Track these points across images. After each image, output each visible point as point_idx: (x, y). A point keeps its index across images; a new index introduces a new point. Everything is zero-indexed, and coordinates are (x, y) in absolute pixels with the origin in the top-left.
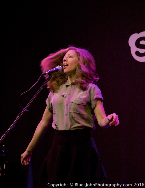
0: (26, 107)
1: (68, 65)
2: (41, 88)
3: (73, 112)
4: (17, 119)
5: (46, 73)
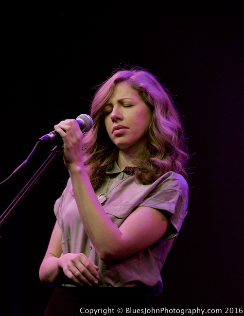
5: (50, 138)
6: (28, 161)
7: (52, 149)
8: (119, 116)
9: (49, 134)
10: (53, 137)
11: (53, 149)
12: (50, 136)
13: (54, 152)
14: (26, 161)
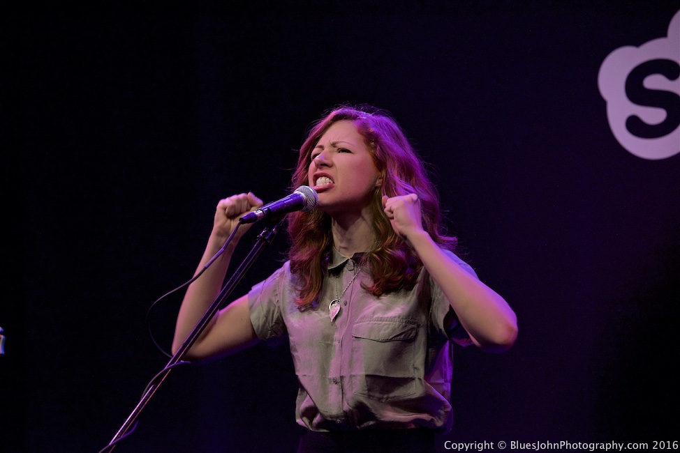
5: (256, 217)
7: (259, 234)
8: (326, 161)
10: (261, 215)
11: (261, 234)
12: (257, 214)
13: (262, 238)
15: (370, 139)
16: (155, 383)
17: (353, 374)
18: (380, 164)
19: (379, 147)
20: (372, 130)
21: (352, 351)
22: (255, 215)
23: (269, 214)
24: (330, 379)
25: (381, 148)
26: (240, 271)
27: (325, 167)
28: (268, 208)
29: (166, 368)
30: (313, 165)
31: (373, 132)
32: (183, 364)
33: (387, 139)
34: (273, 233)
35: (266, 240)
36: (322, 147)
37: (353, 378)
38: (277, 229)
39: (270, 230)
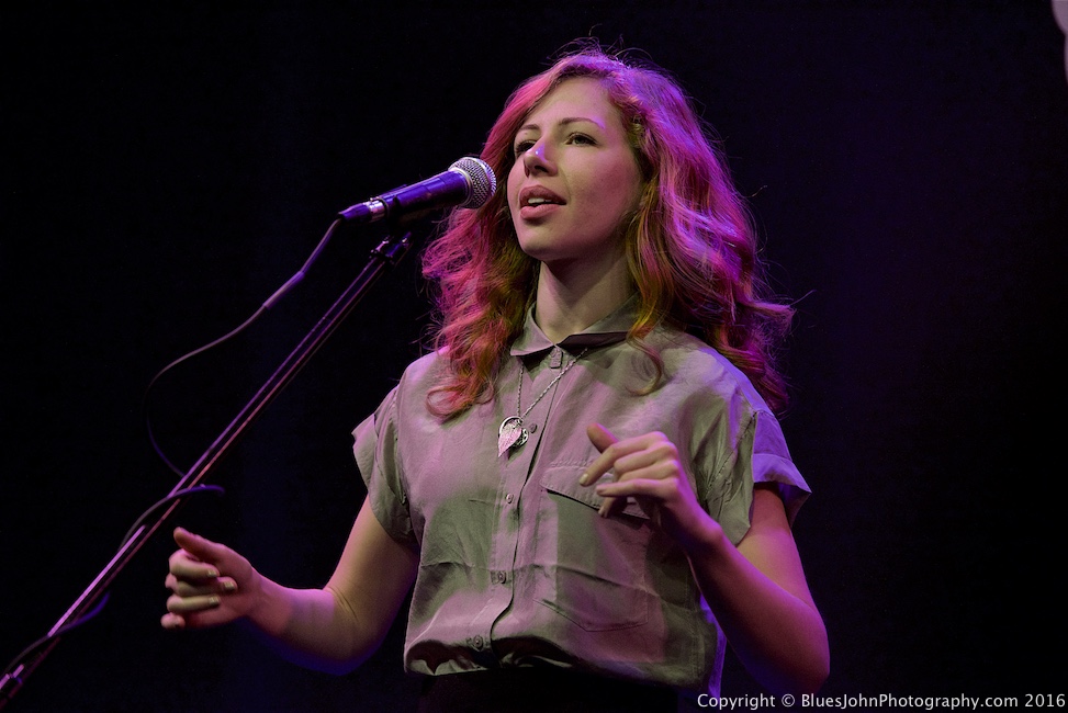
0: (203, 466)
1: (562, 202)
2: (325, 323)
3: (554, 563)
4: (130, 549)
5: (369, 213)
6: (307, 274)
7: (374, 248)
8: (546, 163)
9: (367, 203)
10: (379, 211)
11: (378, 248)
12: (371, 207)
13: (380, 256)
14: (300, 273)
15: (631, 117)
16: (149, 522)
17: (537, 562)
18: (647, 167)
19: (648, 135)
20: (634, 98)
21: (538, 518)
22: (368, 210)
23: (394, 209)
24: (492, 573)
25: (652, 136)
26: (331, 317)
27: (543, 173)
28: (395, 199)
29: (171, 495)
30: (518, 168)
31: (638, 103)
32: (203, 491)
33: (662, 120)
34: (402, 248)
35: (388, 259)
36: (534, 128)
37: (536, 570)
38: (409, 241)
39: (395, 240)
